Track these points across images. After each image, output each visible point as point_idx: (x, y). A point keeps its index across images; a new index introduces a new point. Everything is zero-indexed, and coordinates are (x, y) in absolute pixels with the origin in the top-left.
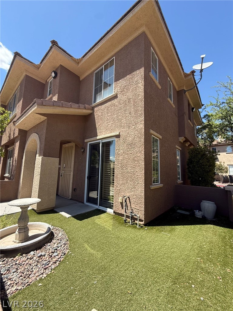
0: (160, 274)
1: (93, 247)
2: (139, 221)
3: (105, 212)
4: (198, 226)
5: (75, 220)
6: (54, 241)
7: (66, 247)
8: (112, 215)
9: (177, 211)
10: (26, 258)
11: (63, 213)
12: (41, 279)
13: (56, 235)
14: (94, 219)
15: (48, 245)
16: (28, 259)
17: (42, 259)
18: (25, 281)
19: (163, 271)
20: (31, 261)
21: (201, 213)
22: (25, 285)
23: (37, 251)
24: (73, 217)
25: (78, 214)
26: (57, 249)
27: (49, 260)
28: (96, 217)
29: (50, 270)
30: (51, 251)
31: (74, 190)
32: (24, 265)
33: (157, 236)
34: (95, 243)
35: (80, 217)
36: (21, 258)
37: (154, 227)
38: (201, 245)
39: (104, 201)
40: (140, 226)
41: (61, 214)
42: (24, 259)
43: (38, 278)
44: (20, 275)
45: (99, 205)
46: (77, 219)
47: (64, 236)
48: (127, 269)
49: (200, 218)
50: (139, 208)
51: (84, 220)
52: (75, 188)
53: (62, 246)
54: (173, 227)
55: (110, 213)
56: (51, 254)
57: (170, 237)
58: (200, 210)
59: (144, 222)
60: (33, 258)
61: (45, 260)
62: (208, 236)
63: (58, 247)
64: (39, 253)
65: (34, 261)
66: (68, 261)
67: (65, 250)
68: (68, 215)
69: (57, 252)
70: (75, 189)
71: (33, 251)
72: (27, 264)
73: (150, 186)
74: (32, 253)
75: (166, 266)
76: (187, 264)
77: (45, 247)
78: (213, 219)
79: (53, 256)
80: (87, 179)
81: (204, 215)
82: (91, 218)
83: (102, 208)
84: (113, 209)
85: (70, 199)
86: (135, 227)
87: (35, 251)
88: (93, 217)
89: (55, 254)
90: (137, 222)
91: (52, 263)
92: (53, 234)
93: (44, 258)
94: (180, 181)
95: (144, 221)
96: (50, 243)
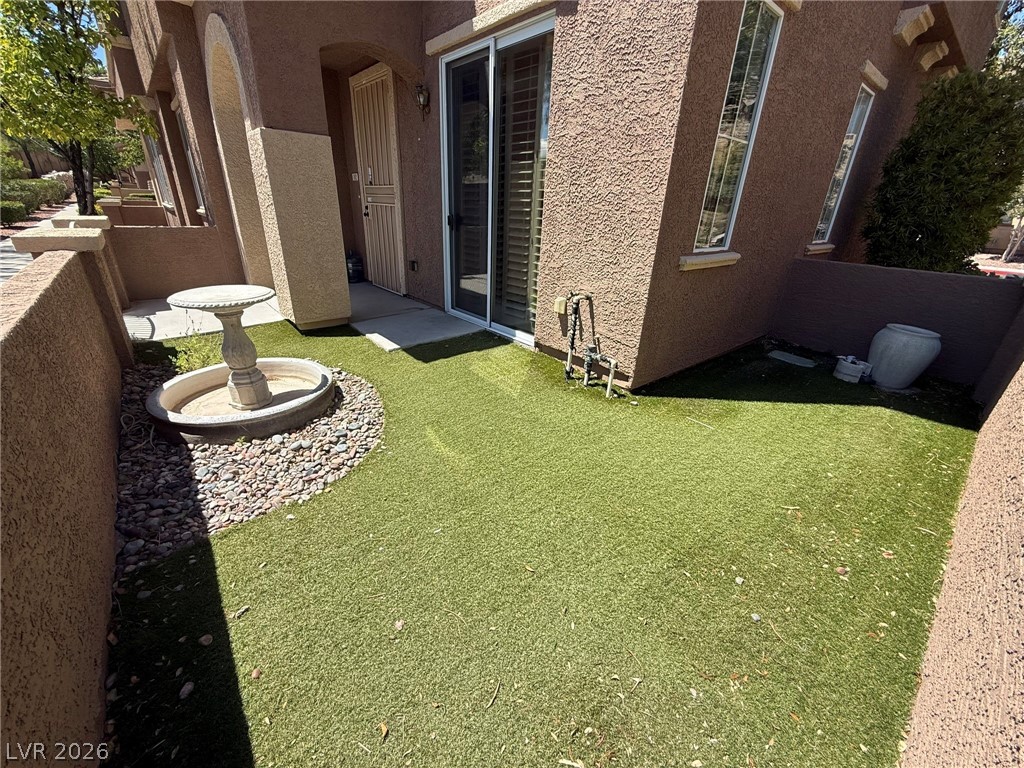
0: (639, 534)
1: (452, 440)
2: (615, 378)
3: (506, 341)
4: (833, 409)
5: (411, 358)
6: (340, 413)
7: (373, 431)
8: (530, 354)
9: (770, 354)
10: (261, 450)
11: (376, 338)
12: (294, 504)
13: (348, 398)
14: (470, 361)
15: (323, 422)
16: (264, 452)
17: (302, 455)
18: (254, 502)
19: (652, 529)
20: (272, 460)
21: (861, 365)
22: (252, 512)
23: (290, 434)
24: (406, 350)
25: (421, 342)
26: (346, 435)
27: (319, 461)
28: (475, 353)
29: (321, 486)
30: (327, 439)
31: (412, 265)
32: (254, 464)
33: (666, 427)
34: (459, 429)
35: (425, 353)
36: (248, 448)
37: (666, 400)
38: (819, 468)
39: (508, 308)
40: (615, 392)
41: (369, 340)
42: (257, 451)
43: (287, 501)
44: (242, 489)
45: (492, 320)
46: (415, 358)
47: (373, 402)
48: (540, 509)
49: (848, 383)
50: (620, 337)
51: (437, 362)
52: (413, 259)
53: (364, 429)
54: (736, 403)
55: (525, 346)
56: (326, 448)
57: (713, 433)
58: (863, 354)
59: (633, 382)
60: (279, 451)
61: (310, 461)
62: (857, 444)
63: (351, 430)
64: (295, 440)
65: (281, 459)
66: (371, 469)
67: (368, 439)
68: (388, 345)
69: (344, 443)
70: (413, 262)
71: (281, 433)
72: (262, 464)
73: (682, 258)
74: (277, 438)
75: (667, 516)
76: (742, 519)
77: (313, 426)
78: (902, 392)
79: (333, 451)
80: (448, 227)
81: (870, 376)
82: (459, 356)
83: (498, 329)
84: (533, 334)
85: (405, 296)
86: (600, 396)
87: (286, 435)
88: (465, 356)
89: (340, 447)
90: (609, 379)
91: (327, 468)
92: (341, 393)
93: (307, 453)
94: (821, 245)
95: (631, 380)
96: (329, 417)
